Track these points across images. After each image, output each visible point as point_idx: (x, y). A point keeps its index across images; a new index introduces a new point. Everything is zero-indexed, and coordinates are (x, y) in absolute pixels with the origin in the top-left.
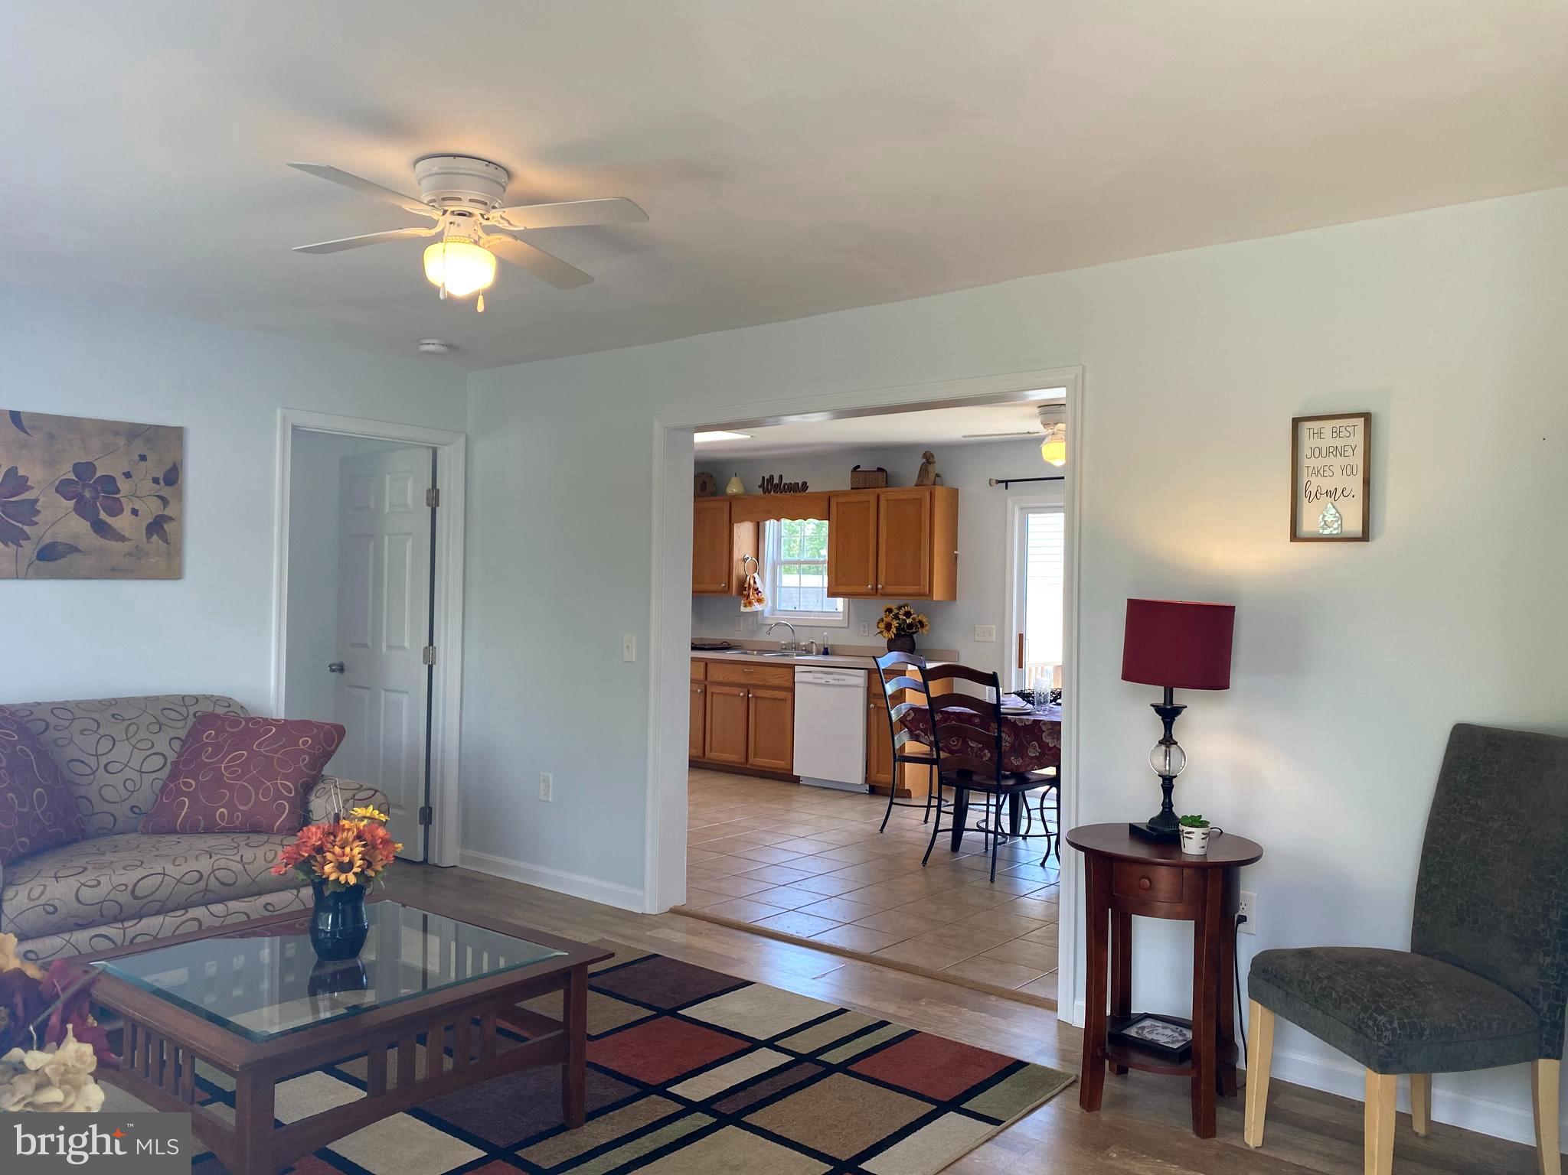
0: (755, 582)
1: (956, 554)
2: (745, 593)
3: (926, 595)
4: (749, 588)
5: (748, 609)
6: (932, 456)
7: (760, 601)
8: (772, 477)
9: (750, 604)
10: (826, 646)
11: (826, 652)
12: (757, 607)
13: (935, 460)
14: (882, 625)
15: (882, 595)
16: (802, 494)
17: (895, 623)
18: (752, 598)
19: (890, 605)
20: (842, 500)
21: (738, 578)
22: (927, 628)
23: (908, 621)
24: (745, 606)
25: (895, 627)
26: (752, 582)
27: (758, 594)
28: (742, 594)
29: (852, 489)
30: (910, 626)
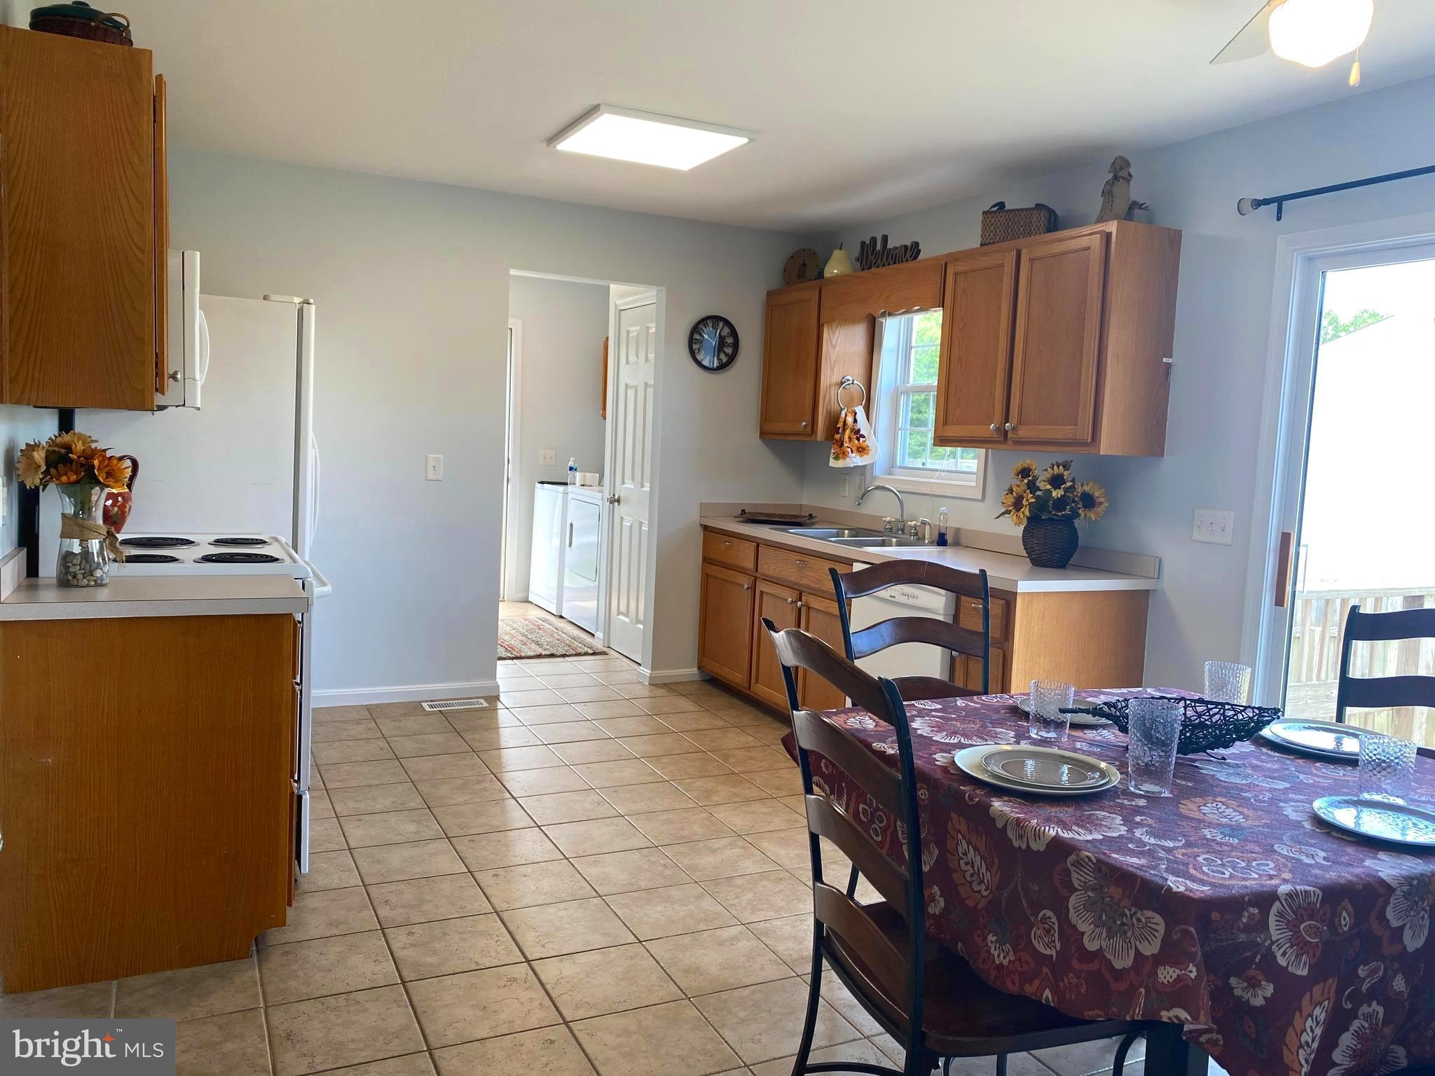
0: (855, 421)
1: (1169, 365)
2: (837, 436)
3: (1085, 444)
4: (844, 430)
5: (840, 464)
6: (1128, 164)
7: (862, 450)
8: (874, 240)
9: (845, 454)
10: (943, 531)
11: (941, 541)
12: (855, 460)
13: (1132, 170)
14: (1011, 499)
15: (1016, 443)
16: (911, 264)
17: (1029, 498)
18: (846, 445)
19: (1028, 461)
20: (961, 267)
21: (829, 413)
22: (1100, 509)
23: (1056, 494)
24: (837, 458)
25: (1030, 504)
26: (850, 420)
27: (858, 439)
28: (833, 438)
29: (981, 245)
30: (1061, 503)
